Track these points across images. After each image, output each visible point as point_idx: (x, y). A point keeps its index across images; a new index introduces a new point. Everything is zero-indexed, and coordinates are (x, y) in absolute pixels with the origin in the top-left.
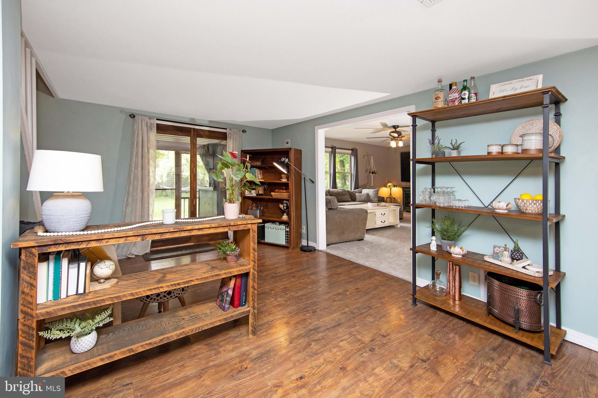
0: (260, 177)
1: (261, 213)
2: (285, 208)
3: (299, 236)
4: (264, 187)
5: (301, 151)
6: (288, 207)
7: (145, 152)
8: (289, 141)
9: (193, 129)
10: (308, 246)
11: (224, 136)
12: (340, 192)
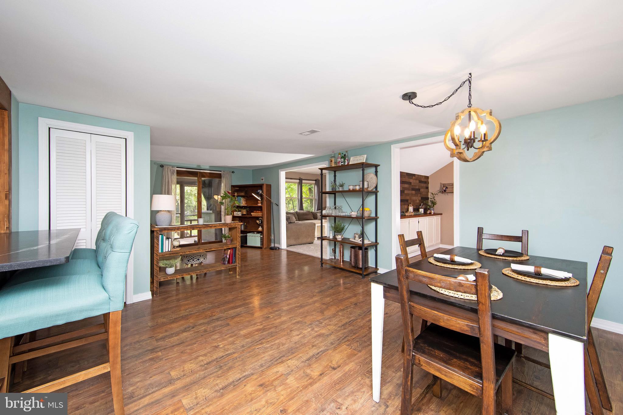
0: (244, 203)
1: (245, 226)
2: (260, 223)
3: (269, 241)
4: (247, 210)
5: (271, 185)
6: (262, 222)
7: (170, 189)
8: (263, 178)
9: (199, 173)
10: (274, 247)
11: (219, 176)
12: (305, 213)
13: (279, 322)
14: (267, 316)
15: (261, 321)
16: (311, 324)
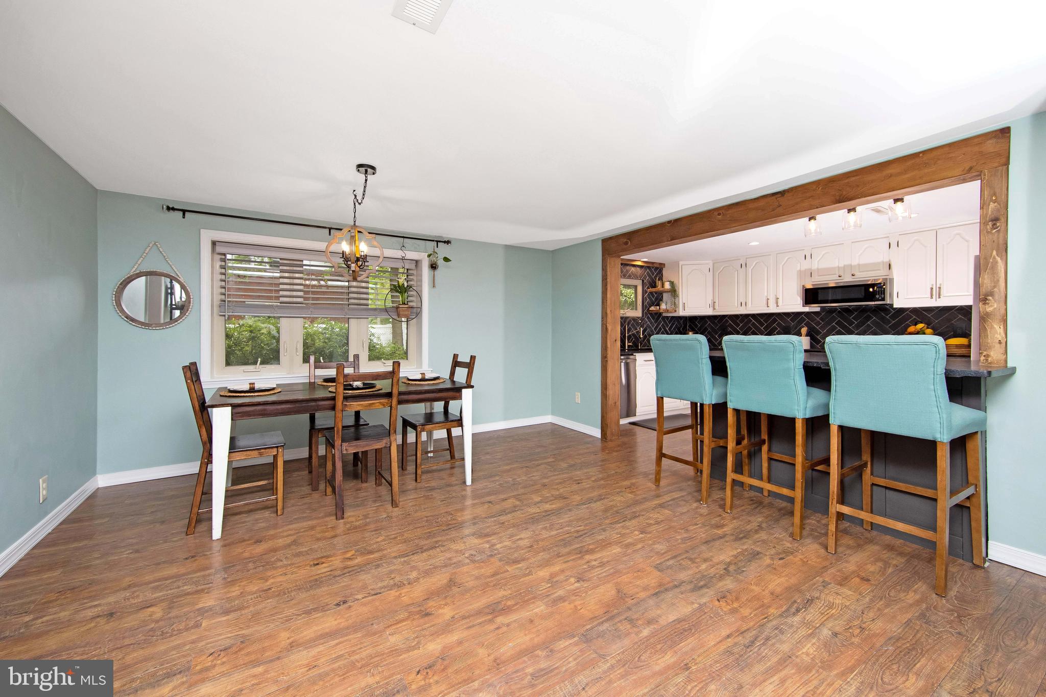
13: (553, 564)
14: (582, 583)
15: (592, 571)
16: (491, 556)
